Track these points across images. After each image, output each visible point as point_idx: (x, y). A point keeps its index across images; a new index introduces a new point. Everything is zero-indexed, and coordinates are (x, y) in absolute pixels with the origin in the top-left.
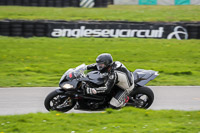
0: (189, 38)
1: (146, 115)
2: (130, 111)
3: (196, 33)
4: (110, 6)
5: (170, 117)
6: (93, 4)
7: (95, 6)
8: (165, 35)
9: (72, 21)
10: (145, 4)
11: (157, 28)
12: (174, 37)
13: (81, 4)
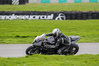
0: (66, 19)
1: (46, 58)
2: (37, 56)
3: (69, 17)
4: (27, 4)
5: (57, 59)
6: (18, 3)
7: (19, 4)
8: (54, 18)
9: (8, 12)
10: (44, 3)
11: (50, 14)
12: (59, 19)
13: (13, 3)
